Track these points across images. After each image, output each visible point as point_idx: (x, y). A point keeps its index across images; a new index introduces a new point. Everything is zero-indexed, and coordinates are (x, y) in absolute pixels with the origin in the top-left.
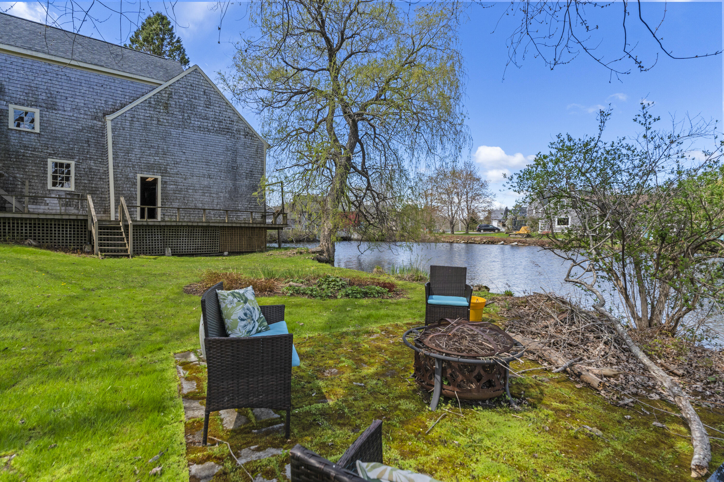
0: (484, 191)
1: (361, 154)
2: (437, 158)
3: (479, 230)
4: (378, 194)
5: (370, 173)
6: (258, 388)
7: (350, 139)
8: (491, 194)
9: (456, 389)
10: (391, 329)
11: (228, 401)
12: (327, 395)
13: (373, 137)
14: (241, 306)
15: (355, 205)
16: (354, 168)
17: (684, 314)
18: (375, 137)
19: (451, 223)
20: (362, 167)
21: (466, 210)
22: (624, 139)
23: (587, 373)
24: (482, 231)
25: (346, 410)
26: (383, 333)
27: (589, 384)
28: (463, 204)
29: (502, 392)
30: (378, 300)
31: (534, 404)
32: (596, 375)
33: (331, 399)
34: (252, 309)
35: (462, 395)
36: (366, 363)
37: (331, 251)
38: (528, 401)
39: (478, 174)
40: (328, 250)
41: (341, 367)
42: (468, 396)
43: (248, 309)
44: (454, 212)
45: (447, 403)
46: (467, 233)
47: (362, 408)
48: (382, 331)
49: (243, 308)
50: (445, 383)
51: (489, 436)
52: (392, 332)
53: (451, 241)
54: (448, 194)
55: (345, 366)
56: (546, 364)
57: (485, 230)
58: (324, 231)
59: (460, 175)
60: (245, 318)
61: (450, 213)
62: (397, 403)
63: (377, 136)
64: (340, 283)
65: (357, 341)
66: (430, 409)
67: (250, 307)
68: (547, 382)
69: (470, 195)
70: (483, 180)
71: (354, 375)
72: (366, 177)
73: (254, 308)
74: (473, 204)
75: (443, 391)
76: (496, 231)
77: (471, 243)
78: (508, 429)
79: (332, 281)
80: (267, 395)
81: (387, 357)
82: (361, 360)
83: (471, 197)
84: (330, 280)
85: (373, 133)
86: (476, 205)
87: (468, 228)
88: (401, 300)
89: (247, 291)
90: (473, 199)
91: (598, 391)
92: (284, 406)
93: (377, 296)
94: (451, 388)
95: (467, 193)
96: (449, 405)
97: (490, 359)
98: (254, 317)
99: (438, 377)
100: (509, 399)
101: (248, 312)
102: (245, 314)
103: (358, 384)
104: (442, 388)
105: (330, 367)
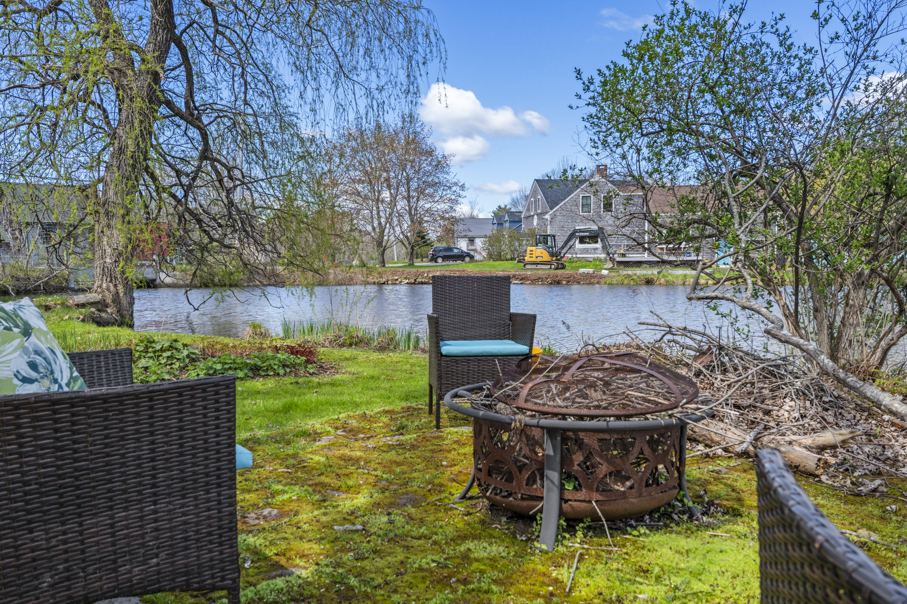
0: (442, 177)
1: (181, 72)
2: (360, 92)
3: (434, 259)
4: (229, 170)
5: (205, 120)
6: (143, 536)
7: (154, 31)
8: (456, 184)
9: (597, 496)
10: (354, 423)
11: (52, 586)
12: (283, 561)
13: (210, 32)
14: (16, 342)
15: (174, 196)
16: (169, 104)
17: (898, 338)
18: (217, 32)
19: (379, 244)
20: (187, 104)
21: (407, 217)
22: (782, 17)
23: (789, 448)
24: (440, 260)
25: (353, 581)
26: (339, 432)
27: (797, 467)
28: (401, 204)
29: (676, 491)
30: (288, 380)
31: (734, 510)
32: (809, 448)
33: (297, 566)
34: (48, 353)
35: (606, 508)
36: (338, 489)
37: (125, 302)
38: (719, 505)
39: (429, 141)
40: (116, 299)
41: (283, 503)
42: (620, 507)
43: (37, 352)
44: (383, 220)
45: (573, 533)
46: (411, 265)
47: (387, 571)
48: (337, 428)
49: (25, 350)
50: (569, 487)
51: (697, 574)
52: (359, 430)
53: (382, 280)
54: (370, 182)
55: (290, 500)
56: (701, 447)
57: (445, 258)
58: (102, 257)
59: (392, 141)
60: (33, 375)
61: (376, 224)
62: (462, 548)
63: (221, 29)
64: (185, 352)
65: (291, 452)
66: (544, 547)
67: (43, 347)
68: (726, 474)
69: (414, 185)
70: (439, 153)
71: (325, 514)
72: (199, 128)
73: (53, 352)
74: (421, 203)
75: (564, 506)
76: (467, 259)
77: (422, 283)
78: (721, 557)
79: (162, 350)
80: (173, 555)
81: (379, 473)
82: (323, 485)
83: (416, 190)
84: (158, 347)
85: (210, 22)
86: (428, 206)
87: (413, 255)
88: (338, 377)
89: (20, 307)
90: (421, 192)
91: (817, 476)
92: (223, 579)
93: (282, 372)
94: (583, 494)
95: (409, 180)
96: (580, 534)
97: (670, 416)
98: (57, 375)
99: (554, 475)
100: (690, 504)
101: (39, 360)
102: (33, 366)
103: (348, 526)
104: (563, 500)
105: (255, 506)
